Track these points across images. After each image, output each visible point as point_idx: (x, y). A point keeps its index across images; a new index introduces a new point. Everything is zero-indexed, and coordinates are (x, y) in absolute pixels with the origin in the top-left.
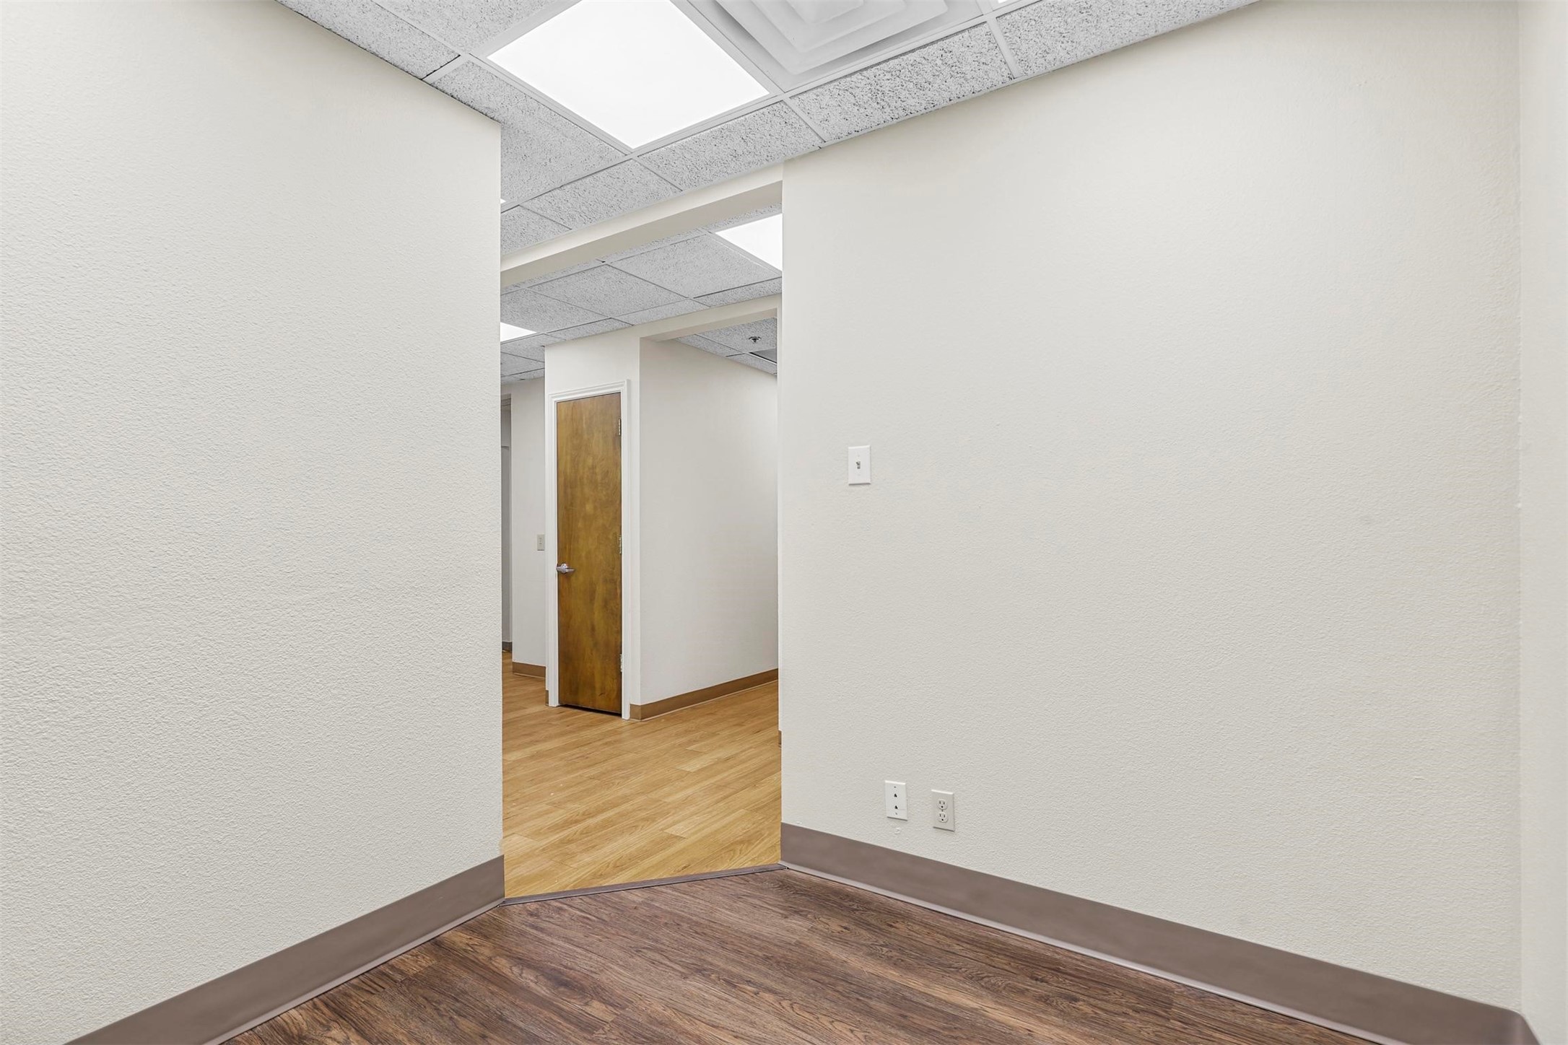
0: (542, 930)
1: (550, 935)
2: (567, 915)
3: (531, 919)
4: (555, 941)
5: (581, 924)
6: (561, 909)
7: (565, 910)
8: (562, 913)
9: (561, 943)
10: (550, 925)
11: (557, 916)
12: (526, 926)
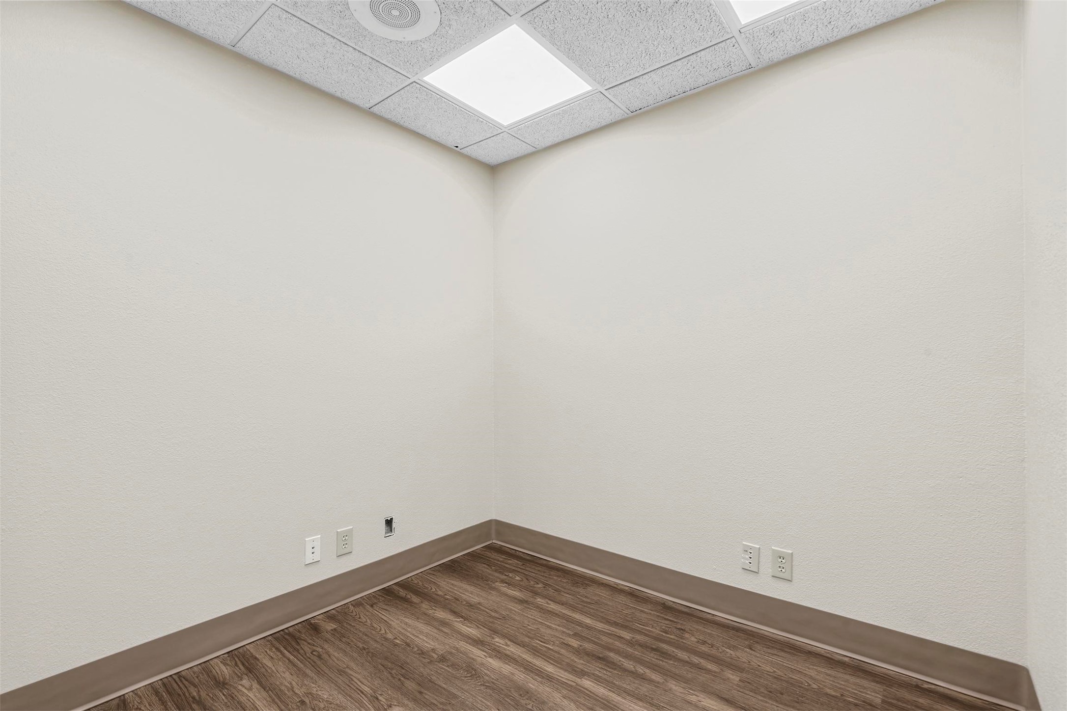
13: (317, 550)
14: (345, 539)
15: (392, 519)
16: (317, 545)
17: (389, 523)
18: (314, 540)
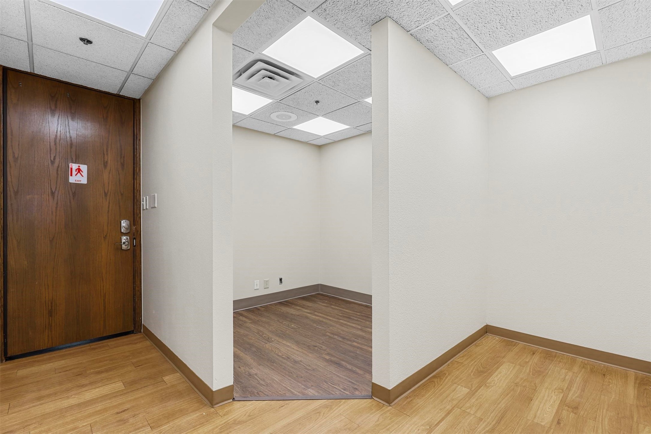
0: (350, 382)
1: (346, 379)
2: (341, 386)
3: (356, 387)
4: (343, 377)
5: (335, 382)
6: (344, 390)
7: (342, 389)
8: (343, 388)
9: (341, 376)
10: (347, 383)
11: (345, 387)
12: (356, 384)
13: (258, 285)
14: (266, 282)
15: (282, 278)
16: (258, 283)
17: (281, 280)
18: (257, 282)
